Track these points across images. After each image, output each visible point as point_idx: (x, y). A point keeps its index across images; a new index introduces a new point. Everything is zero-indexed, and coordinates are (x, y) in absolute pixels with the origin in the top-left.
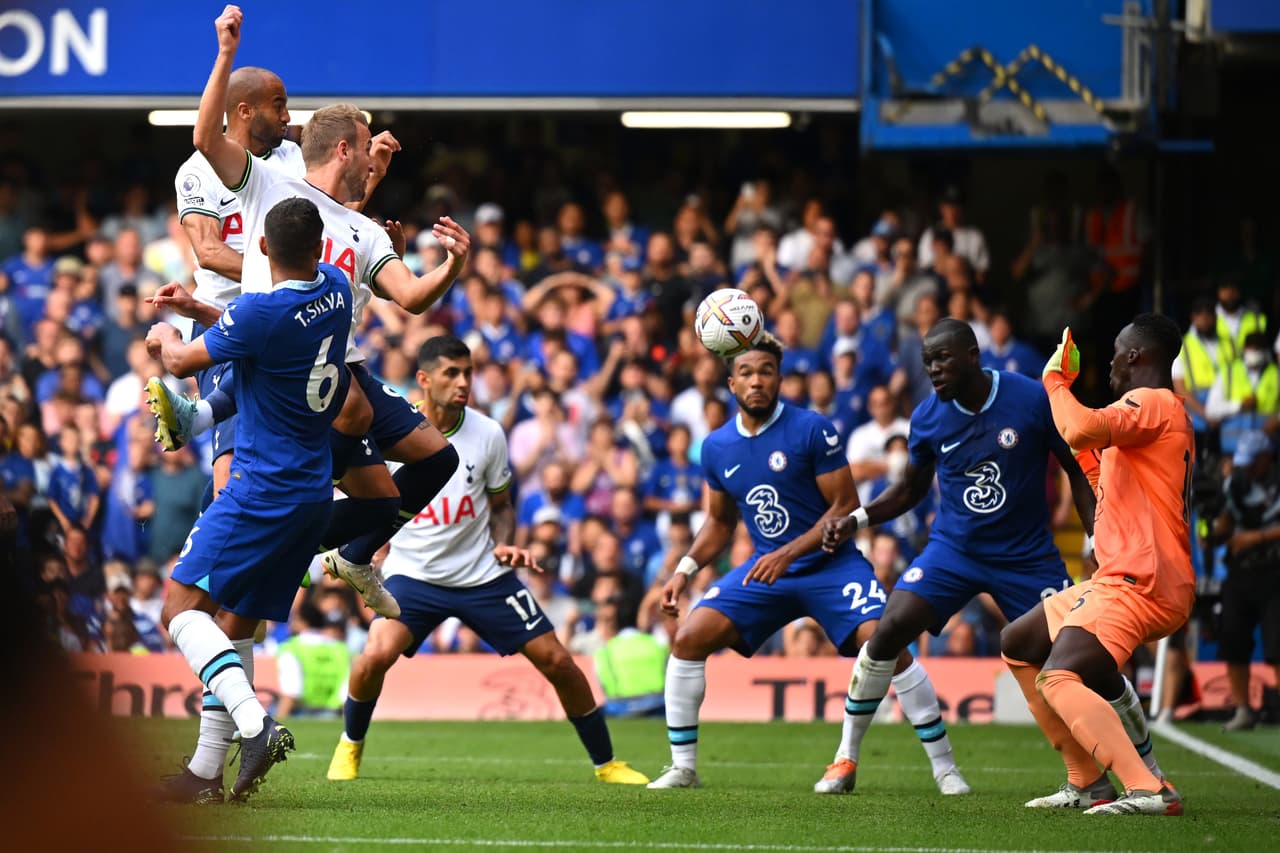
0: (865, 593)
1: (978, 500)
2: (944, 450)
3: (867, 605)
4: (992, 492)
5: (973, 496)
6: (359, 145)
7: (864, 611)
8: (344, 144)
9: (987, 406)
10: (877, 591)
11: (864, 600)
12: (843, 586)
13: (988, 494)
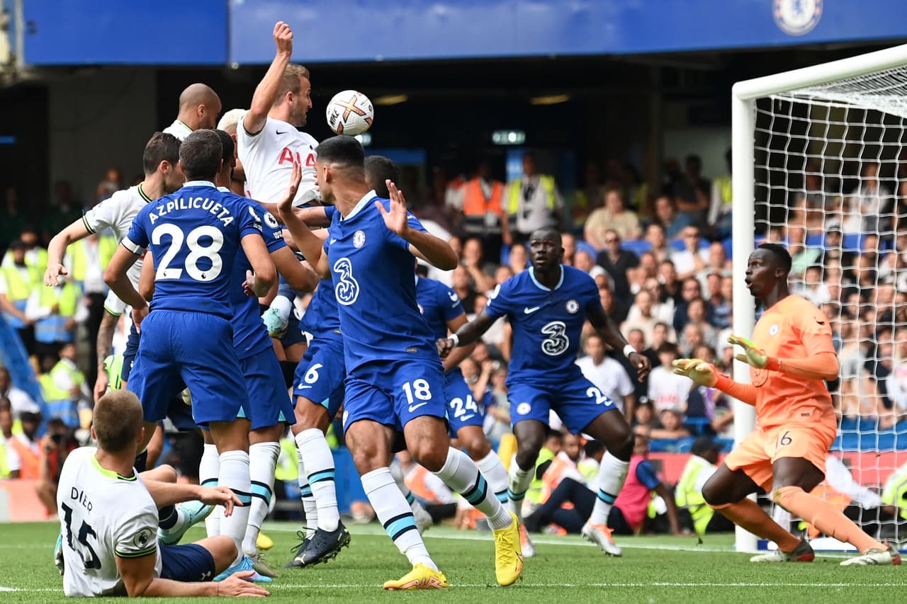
0: (464, 407)
1: (551, 347)
2: (527, 311)
3: (465, 415)
4: (560, 341)
5: (548, 345)
6: (301, 93)
7: (463, 419)
8: (291, 94)
9: (558, 286)
10: (471, 404)
11: (464, 411)
12: (450, 401)
13: (558, 343)
